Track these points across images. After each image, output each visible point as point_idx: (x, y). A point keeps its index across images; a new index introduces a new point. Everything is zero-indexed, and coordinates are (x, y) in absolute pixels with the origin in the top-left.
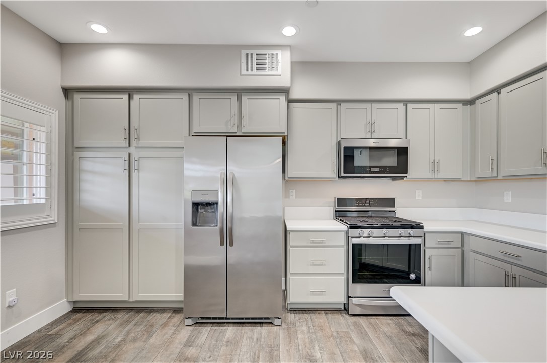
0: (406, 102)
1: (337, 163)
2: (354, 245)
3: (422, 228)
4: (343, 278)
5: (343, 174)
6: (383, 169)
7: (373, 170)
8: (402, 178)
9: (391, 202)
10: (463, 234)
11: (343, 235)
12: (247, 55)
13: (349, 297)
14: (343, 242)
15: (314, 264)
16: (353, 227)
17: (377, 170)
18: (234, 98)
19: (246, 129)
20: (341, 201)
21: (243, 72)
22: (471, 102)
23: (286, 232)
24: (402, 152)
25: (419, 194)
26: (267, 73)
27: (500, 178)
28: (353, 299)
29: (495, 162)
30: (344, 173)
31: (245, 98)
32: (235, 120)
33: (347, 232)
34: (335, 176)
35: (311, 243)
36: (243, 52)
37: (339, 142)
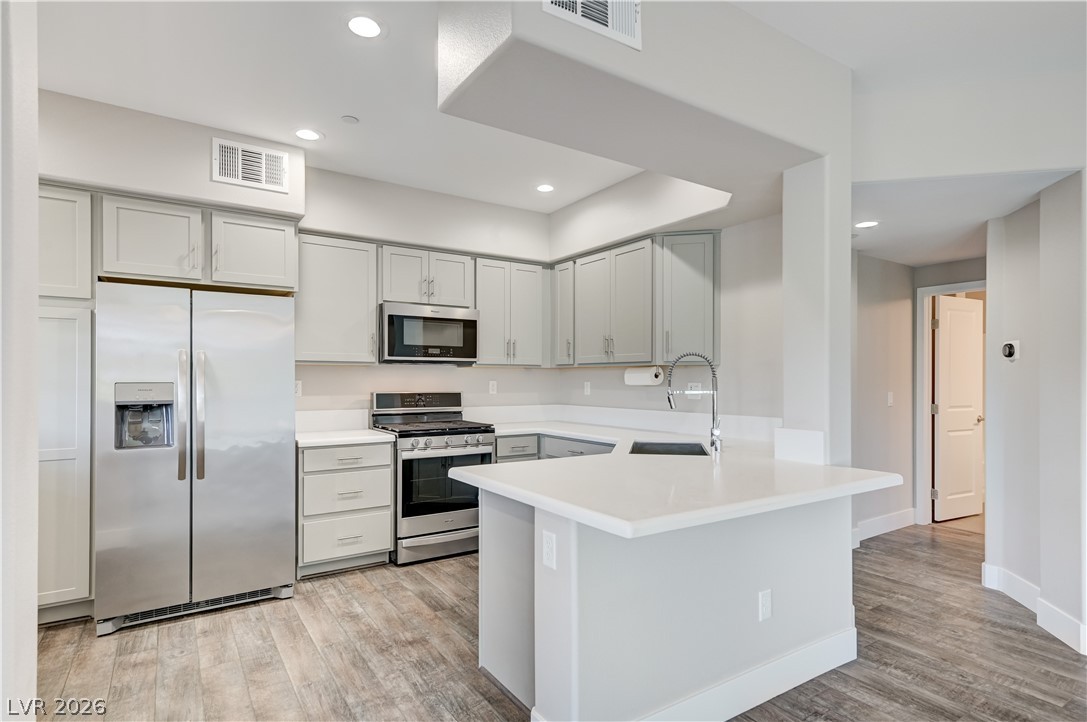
0: (475, 256)
1: (376, 338)
2: (405, 462)
3: (493, 431)
4: (389, 513)
5: (387, 357)
6: (445, 351)
7: (431, 351)
8: (470, 364)
9: (455, 399)
10: (539, 436)
11: (389, 449)
12: (223, 149)
13: (397, 539)
14: (388, 460)
15: (343, 496)
16: (404, 435)
17: (437, 351)
18: (196, 218)
19: (220, 277)
20: (383, 399)
21: (216, 176)
22: (550, 266)
23: (297, 448)
24: (470, 326)
25: (493, 384)
26: (263, 185)
27: (576, 365)
28: (404, 541)
29: (571, 347)
30: (389, 355)
31: (218, 221)
32: (199, 257)
33: (395, 443)
34: (374, 359)
35: (339, 464)
36: (217, 142)
37: (381, 307)
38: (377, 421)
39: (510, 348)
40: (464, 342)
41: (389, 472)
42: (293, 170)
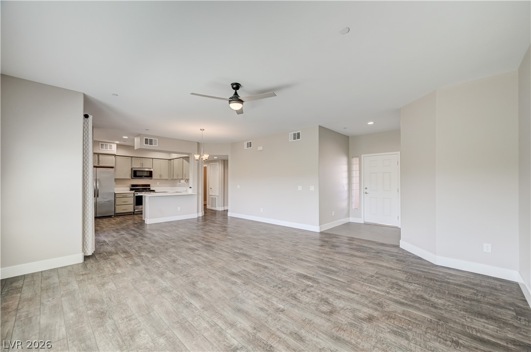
0: (153, 159)
1: (131, 174)
2: (136, 196)
3: (155, 191)
4: (133, 205)
5: (133, 178)
6: (146, 177)
7: (142, 177)
8: (151, 179)
9: (149, 185)
12: (101, 144)
13: (134, 210)
14: (132, 195)
15: (124, 202)
16: (136, 192)
17: (144, 177)
19: (100, 165)
20: (133, 186)
21: (100, 149)
22: (170, 160)
23: (115, 193)
24: (151, 172)
25: (158, 183)
26: (109, 150)
27: (173, 180)
29: (173, 176)
31: (100, 156)
32: (97, 162)
33: (134, 193)
34: (130, 178)
35: (123, 196)
36: (100, 143)
37: (132, 169)
38: (131, 190)
39: (161, 176)
40: (150, 175)
41: (133, 198)
42: (114, 146)
